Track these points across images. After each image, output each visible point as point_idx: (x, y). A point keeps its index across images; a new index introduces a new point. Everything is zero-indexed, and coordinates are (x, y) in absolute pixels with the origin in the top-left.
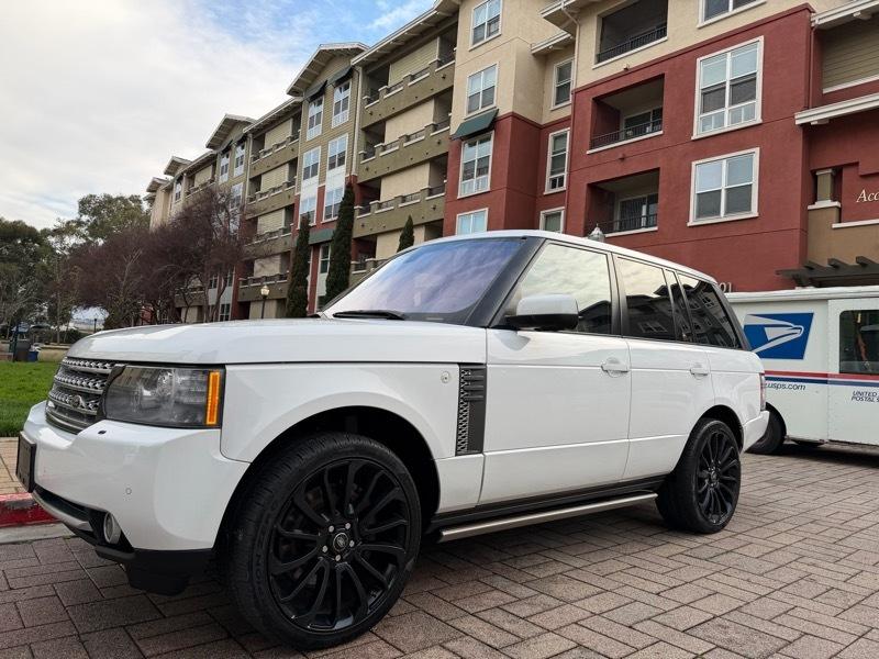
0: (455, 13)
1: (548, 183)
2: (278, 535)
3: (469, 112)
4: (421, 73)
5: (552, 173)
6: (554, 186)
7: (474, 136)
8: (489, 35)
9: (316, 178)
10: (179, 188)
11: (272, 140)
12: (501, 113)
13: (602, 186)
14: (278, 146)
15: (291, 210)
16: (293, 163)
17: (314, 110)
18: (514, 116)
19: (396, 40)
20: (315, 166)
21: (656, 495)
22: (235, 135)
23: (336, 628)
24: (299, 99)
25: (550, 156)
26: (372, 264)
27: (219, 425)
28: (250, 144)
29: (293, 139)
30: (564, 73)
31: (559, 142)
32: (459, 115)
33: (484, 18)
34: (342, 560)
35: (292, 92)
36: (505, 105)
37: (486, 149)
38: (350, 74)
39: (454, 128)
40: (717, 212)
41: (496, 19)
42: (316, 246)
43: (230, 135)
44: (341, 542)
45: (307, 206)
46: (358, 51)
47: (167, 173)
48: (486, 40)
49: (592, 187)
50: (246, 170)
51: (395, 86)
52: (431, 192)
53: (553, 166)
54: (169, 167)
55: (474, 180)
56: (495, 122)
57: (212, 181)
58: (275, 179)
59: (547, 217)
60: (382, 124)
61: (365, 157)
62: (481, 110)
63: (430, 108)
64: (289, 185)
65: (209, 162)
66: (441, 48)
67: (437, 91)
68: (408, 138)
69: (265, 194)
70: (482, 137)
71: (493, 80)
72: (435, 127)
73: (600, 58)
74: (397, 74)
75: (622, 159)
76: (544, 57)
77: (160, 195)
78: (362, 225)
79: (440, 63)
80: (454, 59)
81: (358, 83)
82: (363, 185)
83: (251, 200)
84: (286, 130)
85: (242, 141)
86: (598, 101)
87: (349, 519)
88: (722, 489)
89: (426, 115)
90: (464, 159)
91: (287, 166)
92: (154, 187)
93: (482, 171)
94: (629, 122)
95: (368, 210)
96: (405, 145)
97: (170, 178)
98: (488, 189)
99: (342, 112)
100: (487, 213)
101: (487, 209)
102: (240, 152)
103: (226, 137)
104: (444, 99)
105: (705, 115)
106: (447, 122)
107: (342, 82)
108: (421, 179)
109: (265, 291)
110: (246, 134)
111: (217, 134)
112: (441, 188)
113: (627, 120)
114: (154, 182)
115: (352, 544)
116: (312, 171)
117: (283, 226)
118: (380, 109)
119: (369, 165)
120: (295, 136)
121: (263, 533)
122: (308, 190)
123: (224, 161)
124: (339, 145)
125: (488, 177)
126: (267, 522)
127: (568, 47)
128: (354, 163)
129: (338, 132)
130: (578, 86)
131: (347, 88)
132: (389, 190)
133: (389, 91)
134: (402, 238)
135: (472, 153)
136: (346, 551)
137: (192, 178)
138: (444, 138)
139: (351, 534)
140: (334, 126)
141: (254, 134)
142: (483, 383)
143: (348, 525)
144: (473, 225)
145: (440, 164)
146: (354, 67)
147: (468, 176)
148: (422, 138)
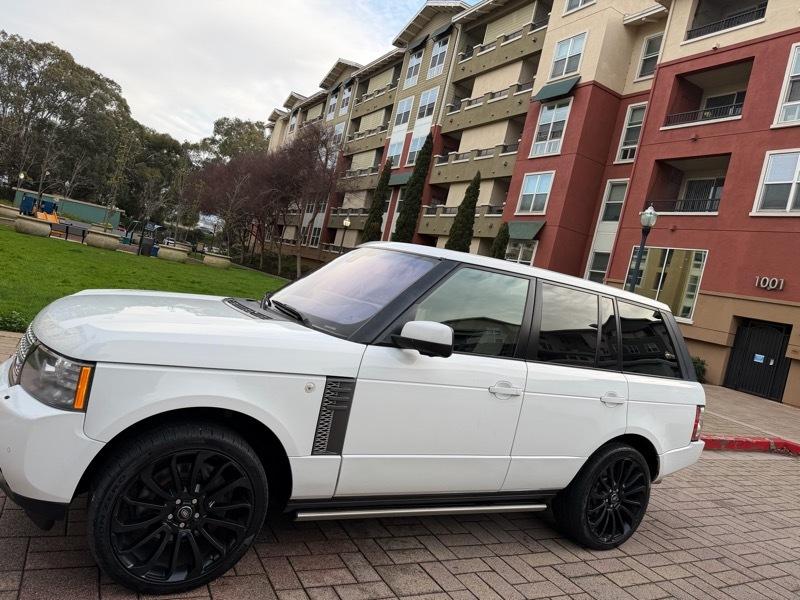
1: (619, 153)
2: (123, 502)
3: (553, 76)
4: (514, 35)
5: (625, 144)
6: (624, 157)
7: (553, 100)
8: (584, 3)
9: (406, 125)
10: (294, 121)
11: (377, 84)
12: (583, 81)
13: (670, 163)
14: (379, 91)
15: (381, 151)
16: (389, 109)
17: (414, 61)
18: (595, 84)
20: (407, 113)
21: (545, 506)
22: (345, 79)
23: (169, 580)
24: (402, 50)
25: (626, 126)
26: (441, 210)
27: (84, 410)
28: (355, 87)
29: (392, 86)
30: (654, 46)
31: (637, 114)
32: (543, 78)
34: (184, 528)
35: (398, 43)
36: (587, 73)
37: (563, 114)
38: (450, 30)
39: (536, 90)
40: (783, 206)
42: (397, 187)
43: (342, 78)
44: (185, 513)
45: (394, 151)
46: (460, 9)
47: (285, 106)
48: (580, 7)
49: (659, 163)
50: (349, 111)
51: (489, 45)
52: (505, 149)
53: (627, 138)
54: (288, 101)
55: (547, 142)
56: (575, 89)
57: (321, 118)
58: (368, 123)
59: (614, 186)
60: (471, 80)
61: (452, 109)
62: (564, 76)
63: (518, 68)
64: (383, 128)
65: (320, 100)
66: (537, 12)
67: (525, 54)
68: (493, 95)
69: (362, 134)
70: (561, 102)
71: (580, 47)
72: (519, 88)
73: (690, 35)
74: (493, 34)
75: (695, 140)
76: (636, 29)
77: (279, 125)
78: (438, 173)
79: (533, 27)
80: (546, 22)
81: (456, 40)
82: (445, 136)
83: (350, 139)
84: (386, 79)
85: (349, 84)
86: (680, 78)
87: (197, 496)
88: (622, 511)
89: (513, 75)
90: (541, 121)
91: (384, 111)
92: (274, 117)
93: (556, 134)
94: (712, 102)
95: (446, 160)
96: (489, 101)
97: (288, 111)
98: (559, 153)
99: (438, 66)
100: (553, 175)
101: (554, 172)
102: (347, 94)
103: (337, 79)
104: (531, 61)
105: (789, 104)
106: (531, 84)
107: (442, 37)
108: (498, 135)
109: (347, 223)
110: (354, 78)
111: (330, 75)
112: (515, 146)
113: (710, 100)
114: (275, 113)
115: (197, 515)
116: (403, 118)
117: (372, 165)
118: (472, 65)
119: (454, 117)
120: (394, 84)
121: (109, 499)
122: (397, 135)
123: (333, 101)
124: (430, 96)
125: (560, 141)
126: (114, 491)
127: (660, 20)
128: (440, 116)
129: (432, 84)
130: (663, 61)
131: (445, 43)
132: (468, 143)
133: (483, 49)
134: (468, 191)
135: (549, 116)
136: (190, 521)
137: (305, 113)
138: (525, 99)
139: (197, 508)
140: (428, 78)
141: (360, 78)
142: (351, 394)
143: (195, 501)
144: (538, 186)
145: (518, 123)
146: (454, 24)
147: (542, 137)
148: (506, 96)
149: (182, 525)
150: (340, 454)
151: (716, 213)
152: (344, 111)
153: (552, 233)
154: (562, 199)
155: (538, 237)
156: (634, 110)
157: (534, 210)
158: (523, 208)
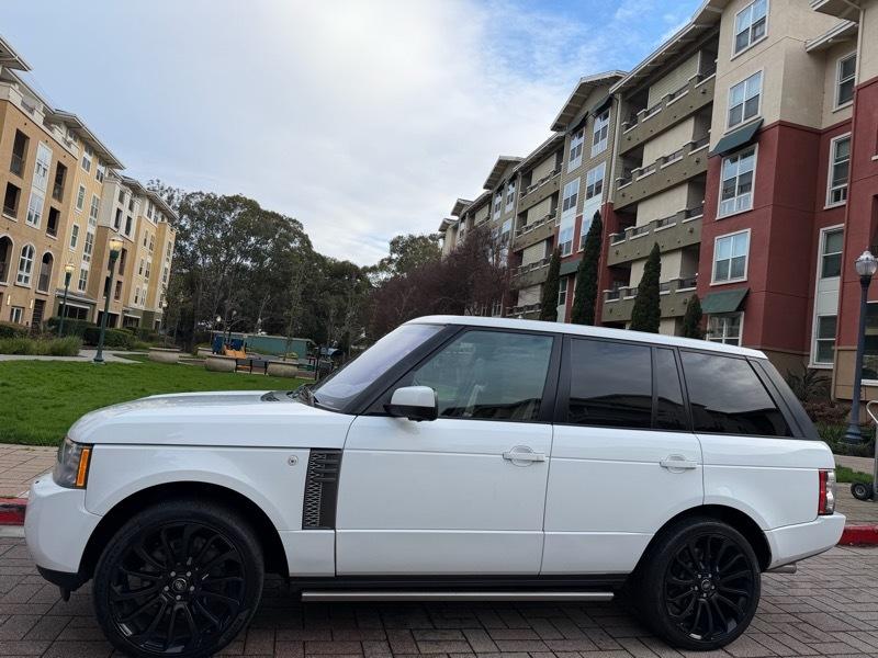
0: (717, 22)
1: (829, 195)
3: (730, 126)
5: (835, 184)
6: (837, 199)
7: (735, 151)
8: (754, 39)
9: (575, 209)
10: (463, 227)
11: (538, 175)
12: (766, 124)
14: (543, 181)
15: (551, 240)
16: (555, 196)
17: (575, 142)
18: (782, 124)
19: (654, 62)
20: (574, 197)
21: (612, 595)
22: (508, 175)
23: (166, 651)
24: (562, 134)
25: (832, 163)
26: (624, 293)
27: (85, 487)
28: (519, 182)
29: (555, 172)
30: (849, 68)
31: (843, 147)
32: (720, 129)
33: (749, 22)
34: (181, 600)
35: (556, 127)
36: (770, 114)
37: (750, 164)
38: (609, 102)
39: (712, 145)
41: (762, 21)
42: (572, 276)
44: (179, 586)
45: (565, 236)
46: (616, 79)
47: (453, 214)
48: (750, 46)
50: (515, 206)
51: (654, 109)
52: (688, 214)
53: (835, 176)
54: (455, 209)
55: (735, 199)
56: (759, 134)
57: (488, 218)
58: (538, 213)
59: (829, 235)
60: (640, 148)
61: (623, 182)
62: (743, 122)
63: (690, 126)
64: (551, 217)
65: (486, 201)
66: (702, 62)
67: (694, 109)
68: (666, 159)
69: (531, 227)
70: (745, 151)
71: (757, 88)
72: (694, 145)
74: (656, 97)
76: (823, 54)
77: (449, 233)
78: (617, 250)
79: (700, 78)
80: (714, 71)
81: (617, 111)
82: (619, 212)
83: (519, 233)
84: (551, 165)
85: (513, 180)
87: (190, 569)
88: (720, 602)
89: (686, 133)
90: (724, 177)
91: (550, 200)
92: (444, 227)
93: (744, 188)
95: (623, 237)
96: (662, 167)
97: (456, 218)
98: (751, 208)
99: (603, 140)
100: (749, 234)
101: (749, 230)
102: (512, 189)
103: (500, 177)
104: (703, 115)
106: (707, 139)
107: (602, 112)
108: (679, 200)
110: (516, 172)
111: (492, 175)
112: (700, 209)
114: (444, 222)
115: (192, 588)
116: (572, 202)
117: (544, 257)
118: (638, 133)
119: (626, 191)
120: (558, 169)
122: (567, 221)
123: (498, 200)
124: (597, 174)
125: (751, 194)
127: (849, 38)
128: (610, 193)
129: (597, 162)
130: (862, 81)
131: (606, 116)
132: (645, 216)
133: (647, 114)
134: (646, 267)
135: (732, 170)
136: (185, 594)
137: (472, 217)
138: (703, 156)
139: (191, 581)
140: (593, 156)
141: (522, 172)
142: (337, 466)
143: (189, 574)
144: (733, 248)
145: (699, 184)
146: (612, 95)
147: (728, 194)
148: (681, 158)
149: (179, 597)
150: (334, 528)
152: (509, 207)
153: (759, 300)
154: (764, 258)
156: (839, 144)
157: (732, 276)
158: (718, 277)
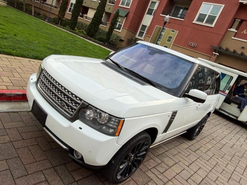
21: (187, 131)
27: (119, 135)
34: (130, 162)
40: (203, 21)
44: (132, 159)
59: (152, 2)
142: (175, 116)
150: (167, 132)
151: (183, 20)
153: (131, 15)
154: (136, 4)
155: (126, 16)
157: (126, 5)
158: (122, 4)
